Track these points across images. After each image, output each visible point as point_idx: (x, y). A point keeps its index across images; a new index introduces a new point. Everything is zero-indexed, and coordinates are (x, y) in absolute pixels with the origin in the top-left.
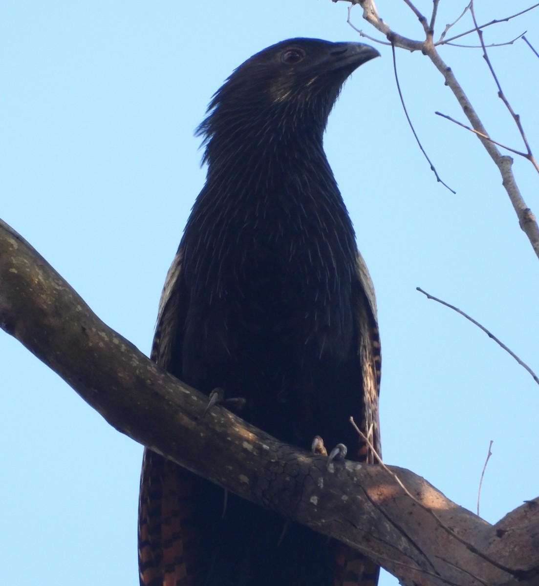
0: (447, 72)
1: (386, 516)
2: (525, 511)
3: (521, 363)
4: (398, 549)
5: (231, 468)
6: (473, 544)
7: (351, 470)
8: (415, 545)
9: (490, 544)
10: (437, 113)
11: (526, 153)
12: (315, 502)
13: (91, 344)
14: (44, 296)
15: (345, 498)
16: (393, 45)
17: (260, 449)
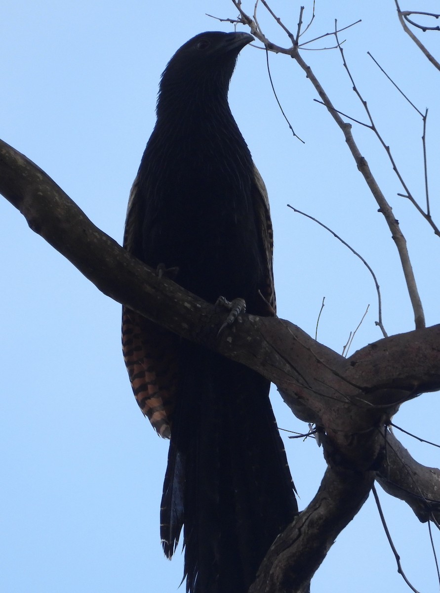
0: (307, 69)
1: (276, 351)
2: (369, 350)
3: (355, 253)
4: (284, 372)
5: (177, 319)
6: (334, 369)
7: (252, 321)
8: (295, 369)
9: (346, 370)
10: (315, 100)
11: (371, 125)
12: (230, 341)
13: (89, 240)
14: (59, 210)
15: (249, 338)
16: (267, 49)
17: (195, 307)
